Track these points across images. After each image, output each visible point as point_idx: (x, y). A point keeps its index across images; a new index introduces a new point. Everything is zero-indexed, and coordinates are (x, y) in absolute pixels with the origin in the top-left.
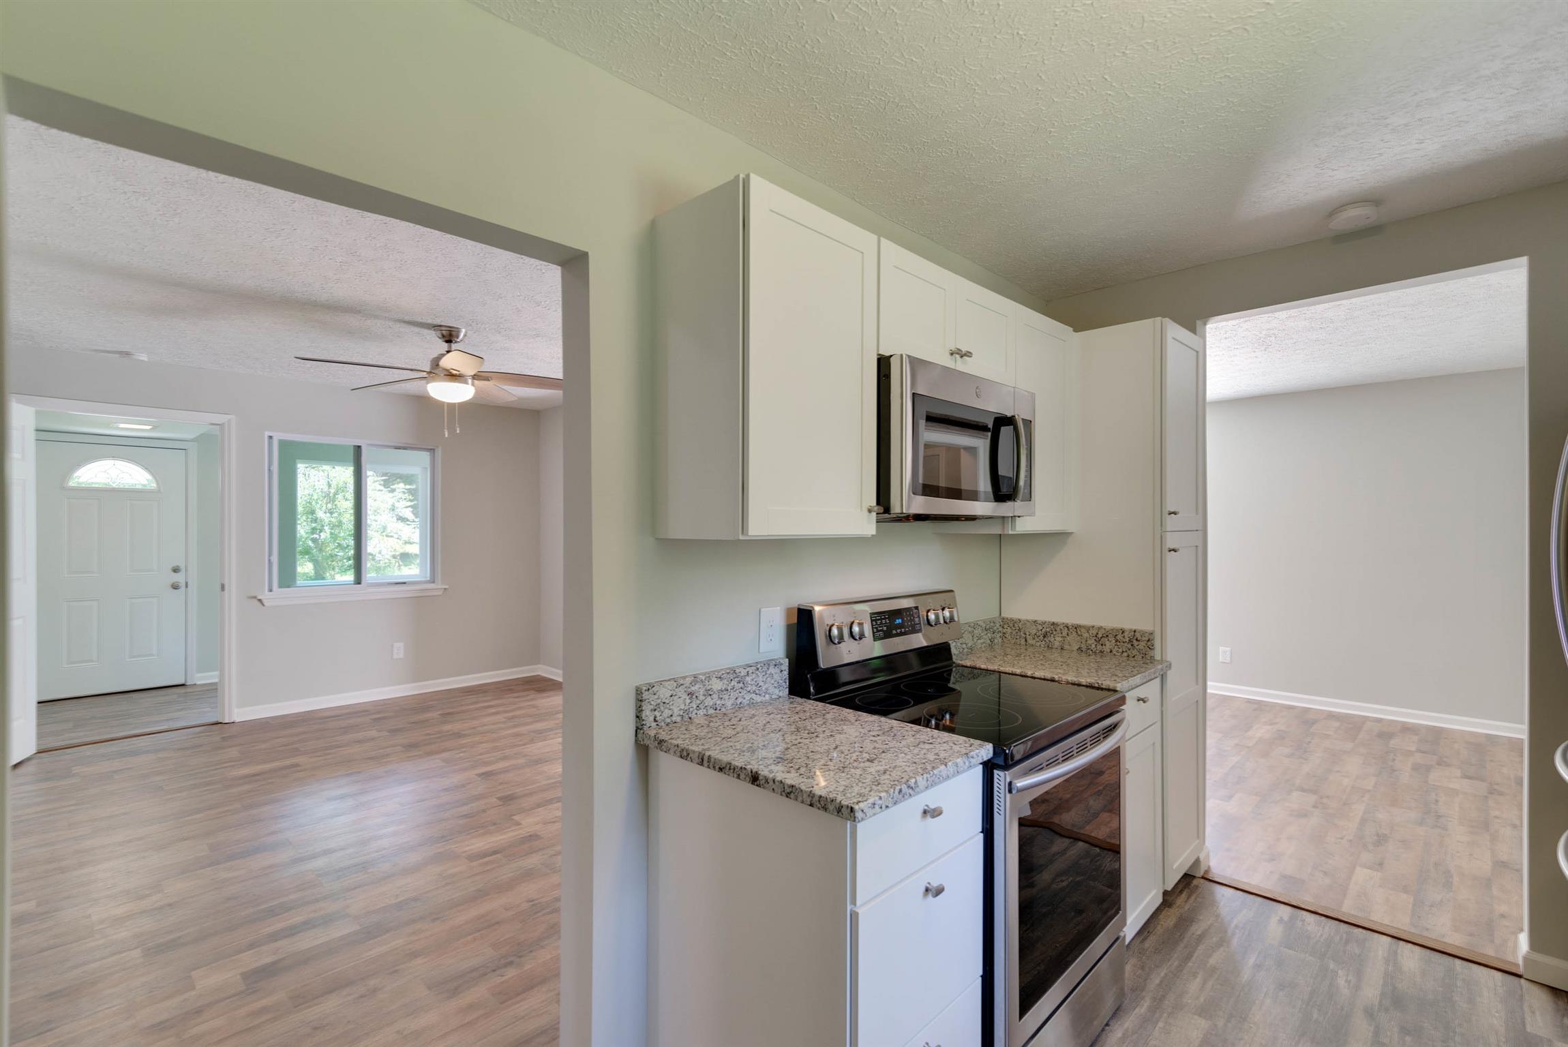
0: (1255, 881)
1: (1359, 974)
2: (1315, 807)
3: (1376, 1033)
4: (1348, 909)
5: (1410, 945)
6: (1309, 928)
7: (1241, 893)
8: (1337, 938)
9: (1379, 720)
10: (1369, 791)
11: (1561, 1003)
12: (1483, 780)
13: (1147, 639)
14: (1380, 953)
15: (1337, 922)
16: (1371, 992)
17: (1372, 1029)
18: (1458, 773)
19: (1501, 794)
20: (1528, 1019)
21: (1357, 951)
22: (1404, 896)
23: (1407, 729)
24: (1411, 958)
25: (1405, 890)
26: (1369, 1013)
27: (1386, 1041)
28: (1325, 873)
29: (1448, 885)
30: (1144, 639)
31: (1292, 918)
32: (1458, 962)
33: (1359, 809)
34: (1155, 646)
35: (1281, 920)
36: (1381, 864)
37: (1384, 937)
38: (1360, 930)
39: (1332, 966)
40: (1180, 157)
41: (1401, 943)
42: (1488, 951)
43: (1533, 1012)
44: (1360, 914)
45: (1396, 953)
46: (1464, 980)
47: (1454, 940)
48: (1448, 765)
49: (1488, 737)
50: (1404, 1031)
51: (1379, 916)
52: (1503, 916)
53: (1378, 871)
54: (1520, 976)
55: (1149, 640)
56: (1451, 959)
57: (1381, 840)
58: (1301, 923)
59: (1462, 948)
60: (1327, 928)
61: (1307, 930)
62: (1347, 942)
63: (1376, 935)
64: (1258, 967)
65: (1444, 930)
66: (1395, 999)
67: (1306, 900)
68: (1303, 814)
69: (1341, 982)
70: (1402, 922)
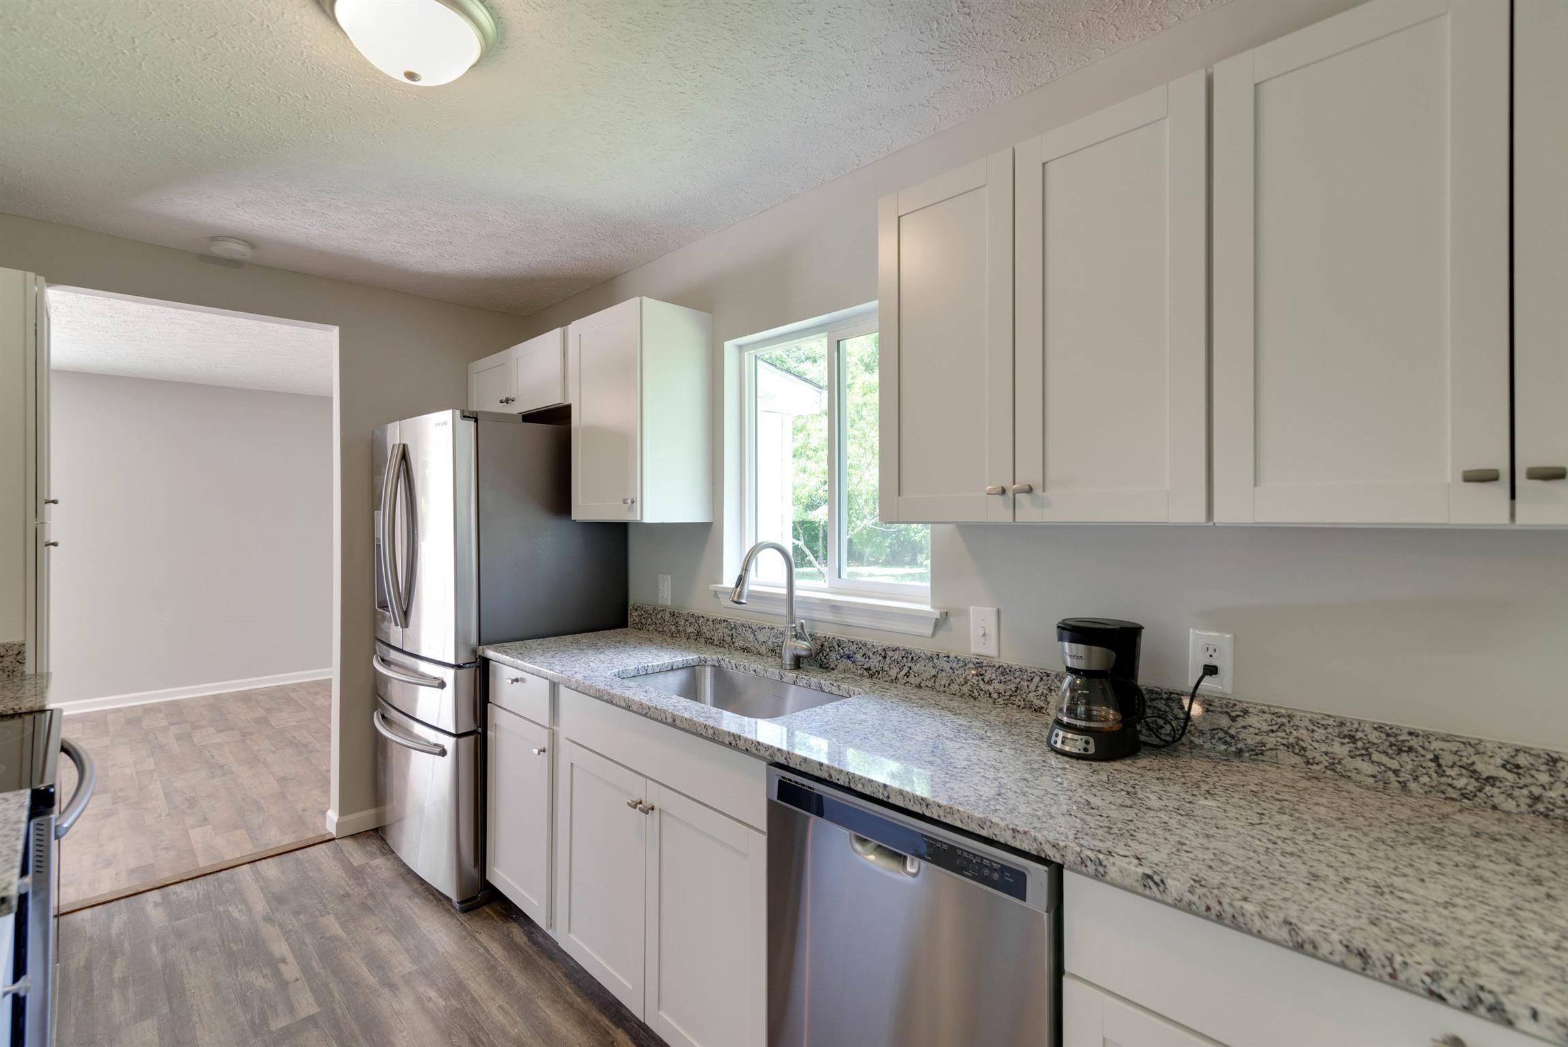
0: (105, 888)
1: (246, 903)
2: (114, 803)
3: (282, 928)
4: (204, 863)
5: (263, 861)
6: (185, 895)
7: (100, 907)
8: (211, 888)
9: (119, 710)
10: (155, 770)
11: (360, 841)
12: (232, 729)
13: (16, 652)
14: (248, 878)
15: (203, 878)
16: (260, 906)
17: (277, 927)
18: (212, 730)
19: (251, 734)
20: (352, 860)
21: (232, 887)
22: (238, 832)
23: (149, 710)
24: (269, 869)
25: (236, 827)
26: (268, 920)
27: (290, 927)
28: (166, 848)
29: (260, 809)
30: (10, 653)
31: (164, 897)
32: (298, 852)
33: (156, 787)
34: (26, 660)
35: (156, 905)
36: (205, 820)
37: (244, 866)
38: (224, 872)
39: (221, 909)
40: (135, 134)
41: (257, 863)
42: (310, 836)
43: (351, 855)
44: (216, 862)
45: (258, 871)
46: (307, 861)
47: (288, 840)
48: (202, 727)
49: (214, 696)
50: (296, 914)
51: (230, 854)
52: (304, 810)
53: (206, 825)
54: (333, 839)
55: (19, 653)
56: (293, 854)
57: (192, 802)
58: (175, 896)
59: (296, 842)
60: (198, 886)
61: (184, 898)
62: (220, 886)
63: (238, 869)
64: (163, 950)
65: (277, 838)
66: (278, 900)
67: (165, 875)
68: (109, 814)
69: (236, 914)
70: (249, 850)
